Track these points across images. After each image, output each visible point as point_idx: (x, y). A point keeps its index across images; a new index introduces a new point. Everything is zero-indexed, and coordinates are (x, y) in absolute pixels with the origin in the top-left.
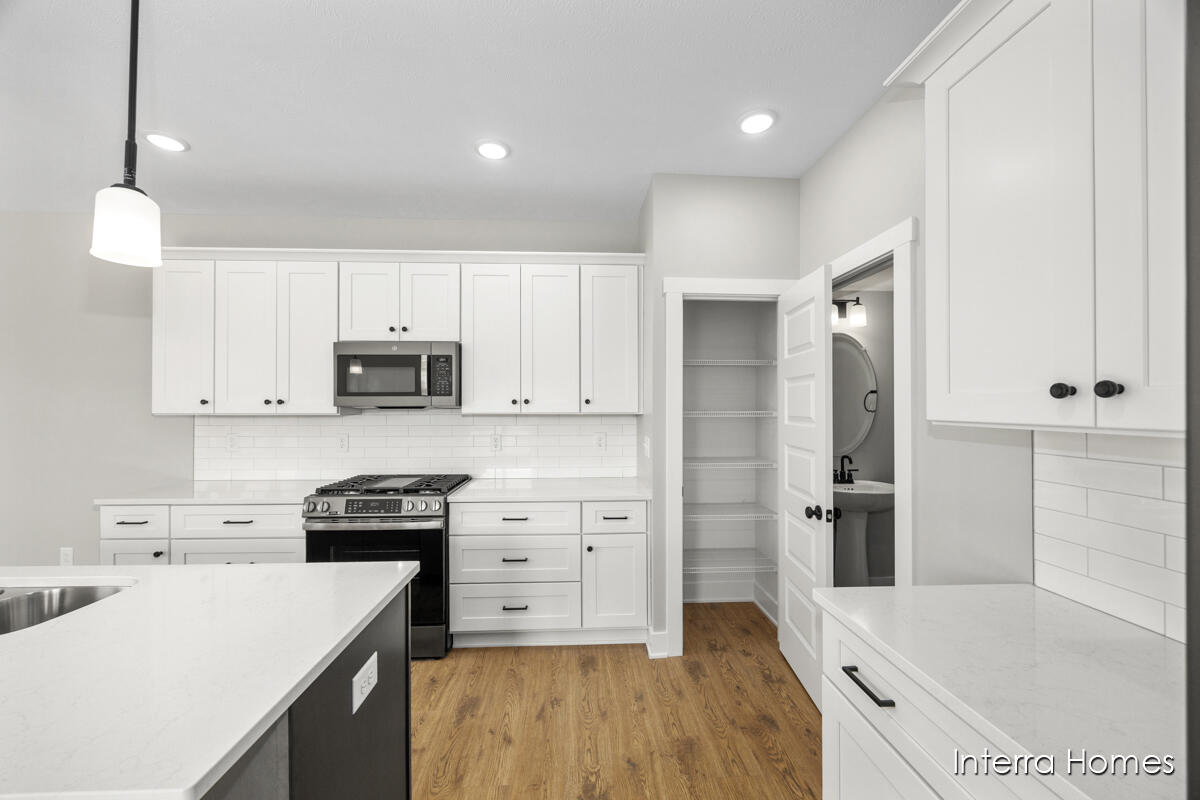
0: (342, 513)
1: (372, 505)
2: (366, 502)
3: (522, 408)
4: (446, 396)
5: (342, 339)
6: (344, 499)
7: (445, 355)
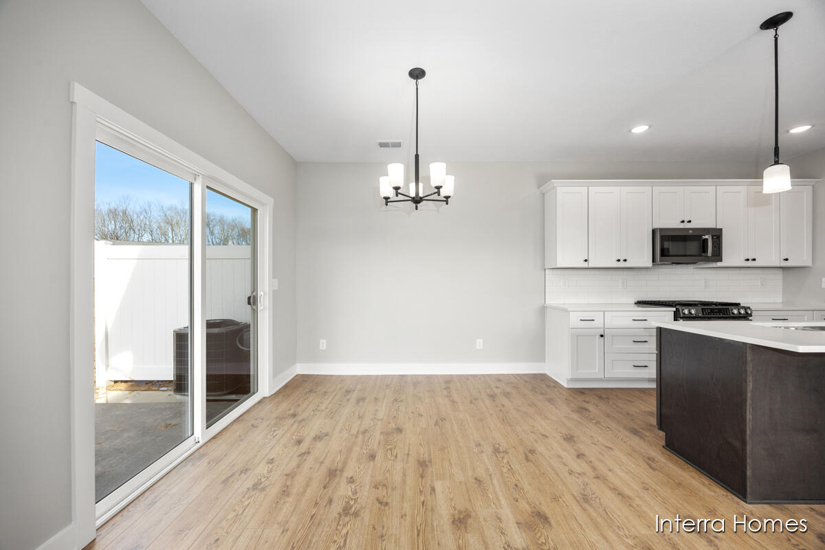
0: (701, 315)
1: (715, 311)
2: (711, 309)
3: (750, 264)
4: (718, 256)
5: (655, 227)
6: (700, 308)
7: (717, 235)
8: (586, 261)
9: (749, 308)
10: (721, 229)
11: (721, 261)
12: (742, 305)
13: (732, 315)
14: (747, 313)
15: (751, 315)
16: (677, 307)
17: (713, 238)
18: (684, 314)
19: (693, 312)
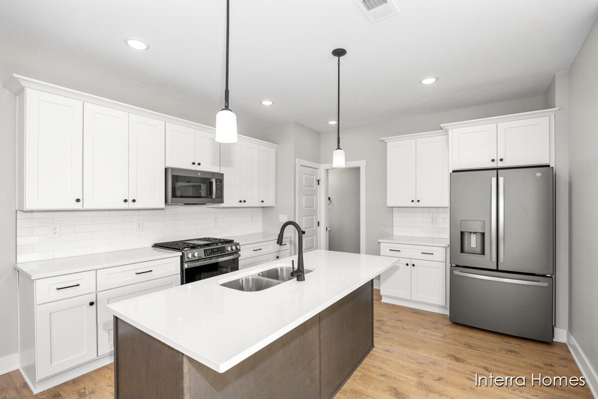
0: (203, 256)
1: (215, 250)
2: (212, 250)
3: (243, 204)
4: (220, 198)
5: (168, 165)
6: (202, 250)
7: (220, 179)
8: (78, 200)
9: (238, 244)
10: (223, 174)
11: (223, 202)
12: (235, 242)
13: (227, 252)
14: (237, 249)
15: (240, 250)
16: (183, 252)
17: (216, 182)
18: (189, 258)
19: (196, 254)
